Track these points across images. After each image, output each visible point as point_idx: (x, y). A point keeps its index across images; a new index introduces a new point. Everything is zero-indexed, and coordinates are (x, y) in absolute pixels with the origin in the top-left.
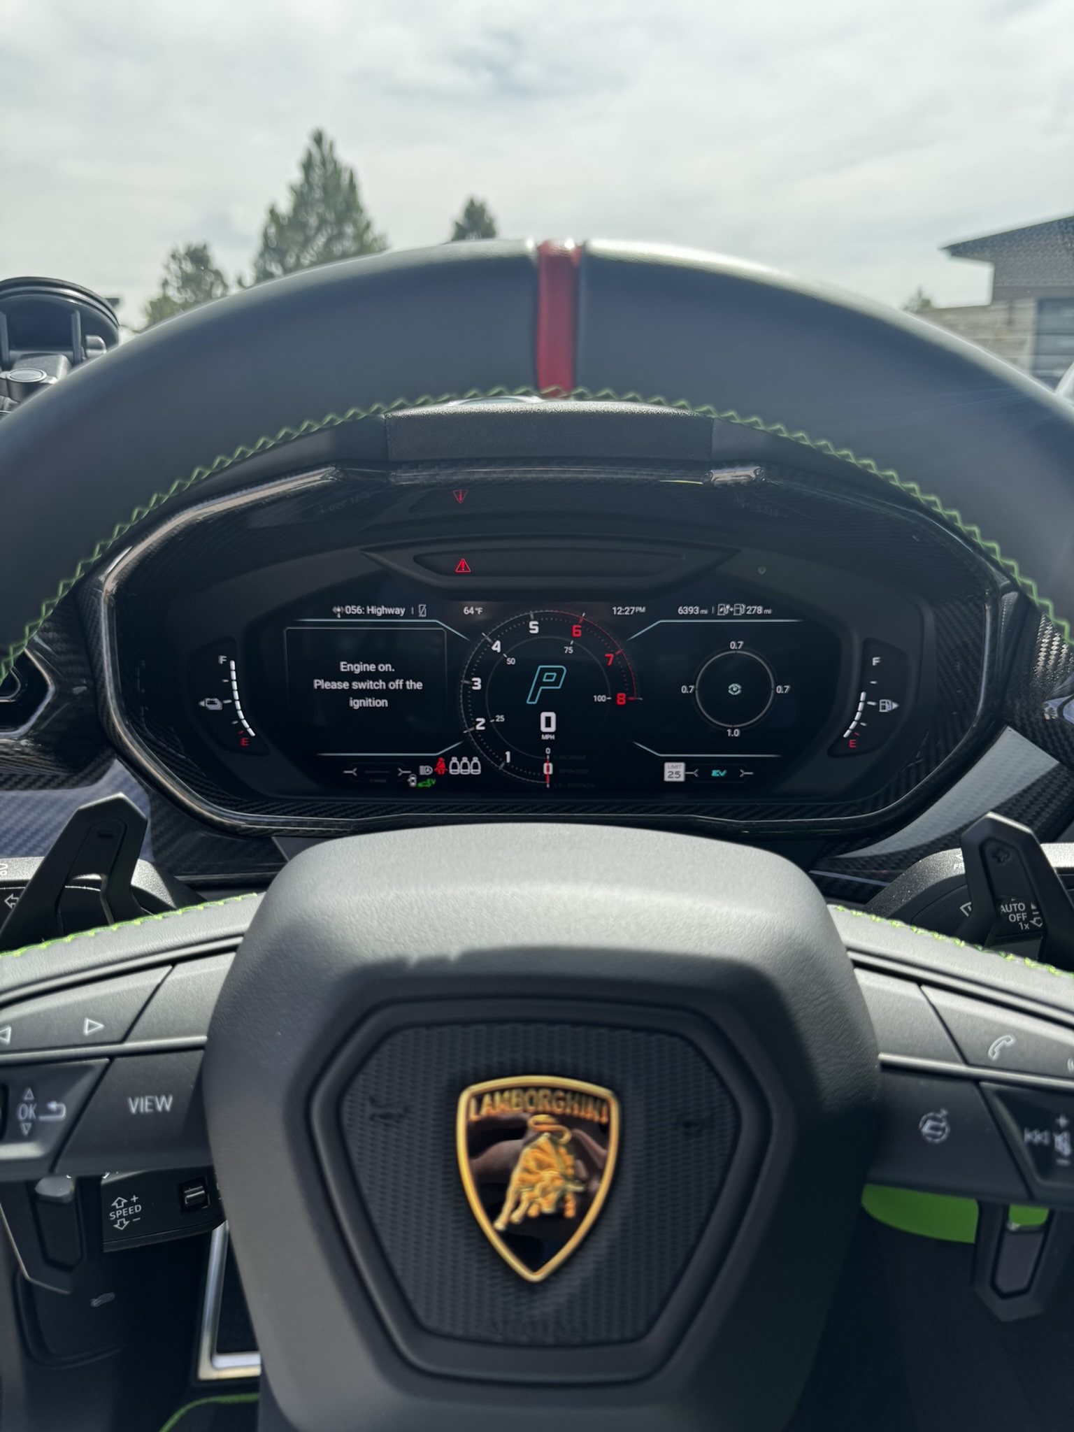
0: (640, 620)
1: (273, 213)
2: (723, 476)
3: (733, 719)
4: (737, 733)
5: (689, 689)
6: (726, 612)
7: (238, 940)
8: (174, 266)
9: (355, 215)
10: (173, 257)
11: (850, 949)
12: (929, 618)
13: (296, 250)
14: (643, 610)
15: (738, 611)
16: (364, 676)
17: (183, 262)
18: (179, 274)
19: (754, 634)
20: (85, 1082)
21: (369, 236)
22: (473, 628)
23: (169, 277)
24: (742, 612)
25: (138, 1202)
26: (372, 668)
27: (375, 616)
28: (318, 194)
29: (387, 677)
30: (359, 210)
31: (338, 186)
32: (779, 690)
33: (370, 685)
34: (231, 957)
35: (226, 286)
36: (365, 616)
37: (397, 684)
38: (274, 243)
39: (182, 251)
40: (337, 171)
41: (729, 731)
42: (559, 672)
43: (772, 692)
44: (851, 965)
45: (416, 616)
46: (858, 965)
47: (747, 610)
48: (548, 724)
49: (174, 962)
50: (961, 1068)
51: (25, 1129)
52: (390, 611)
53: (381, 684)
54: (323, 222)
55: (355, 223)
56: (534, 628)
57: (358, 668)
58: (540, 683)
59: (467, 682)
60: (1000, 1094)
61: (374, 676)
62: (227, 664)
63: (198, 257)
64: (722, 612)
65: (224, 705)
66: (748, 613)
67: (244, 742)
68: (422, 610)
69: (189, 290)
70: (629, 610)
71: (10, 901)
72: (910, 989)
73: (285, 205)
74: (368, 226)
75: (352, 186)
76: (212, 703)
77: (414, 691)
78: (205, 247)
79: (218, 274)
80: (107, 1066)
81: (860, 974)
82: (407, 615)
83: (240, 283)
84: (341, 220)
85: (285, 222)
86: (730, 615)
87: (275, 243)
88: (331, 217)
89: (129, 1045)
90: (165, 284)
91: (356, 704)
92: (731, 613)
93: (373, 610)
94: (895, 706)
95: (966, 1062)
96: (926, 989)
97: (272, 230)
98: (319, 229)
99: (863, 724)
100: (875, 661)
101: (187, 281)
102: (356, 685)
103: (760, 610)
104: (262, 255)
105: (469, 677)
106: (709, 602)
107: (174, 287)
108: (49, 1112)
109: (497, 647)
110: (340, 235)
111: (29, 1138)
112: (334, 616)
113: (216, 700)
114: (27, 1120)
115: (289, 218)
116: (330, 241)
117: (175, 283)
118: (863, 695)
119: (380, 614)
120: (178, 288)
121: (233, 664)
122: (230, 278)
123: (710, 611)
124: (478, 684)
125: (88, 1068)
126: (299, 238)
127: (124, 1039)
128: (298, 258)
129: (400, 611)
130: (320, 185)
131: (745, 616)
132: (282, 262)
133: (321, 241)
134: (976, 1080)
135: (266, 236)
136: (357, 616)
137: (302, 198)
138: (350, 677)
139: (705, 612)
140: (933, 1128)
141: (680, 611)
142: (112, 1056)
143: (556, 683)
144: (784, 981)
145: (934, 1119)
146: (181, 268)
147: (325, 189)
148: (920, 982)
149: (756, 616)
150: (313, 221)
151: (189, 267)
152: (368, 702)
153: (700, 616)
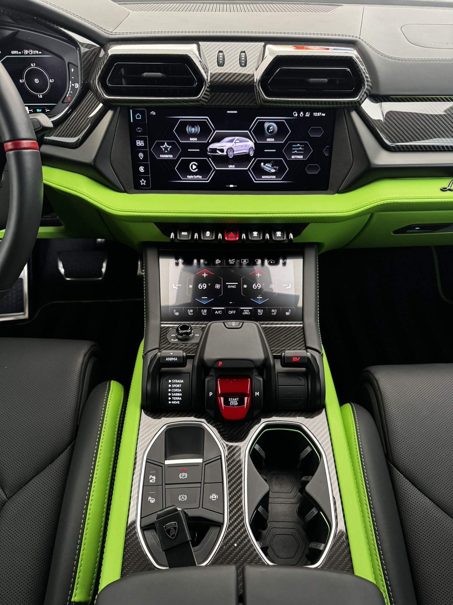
4: (41, 97)
5: (22, 81)
6: (27, 53)
15: (31, 53)
32: (51, 81)
41: (39, 96)
43: (49, 82)
47: (33, 52)
64: (26, 53)
66: (34, 53)
86: (28, 54)
92: (28, 53)
100: (73, 70)
103: (37, 52)
106: (21, 49)
118: (70, 82)
123: (22, 52)
131: (33, 54)
139: (20, 53)
141: (12, 52)
149: (36, 54)
153: (19, 55)
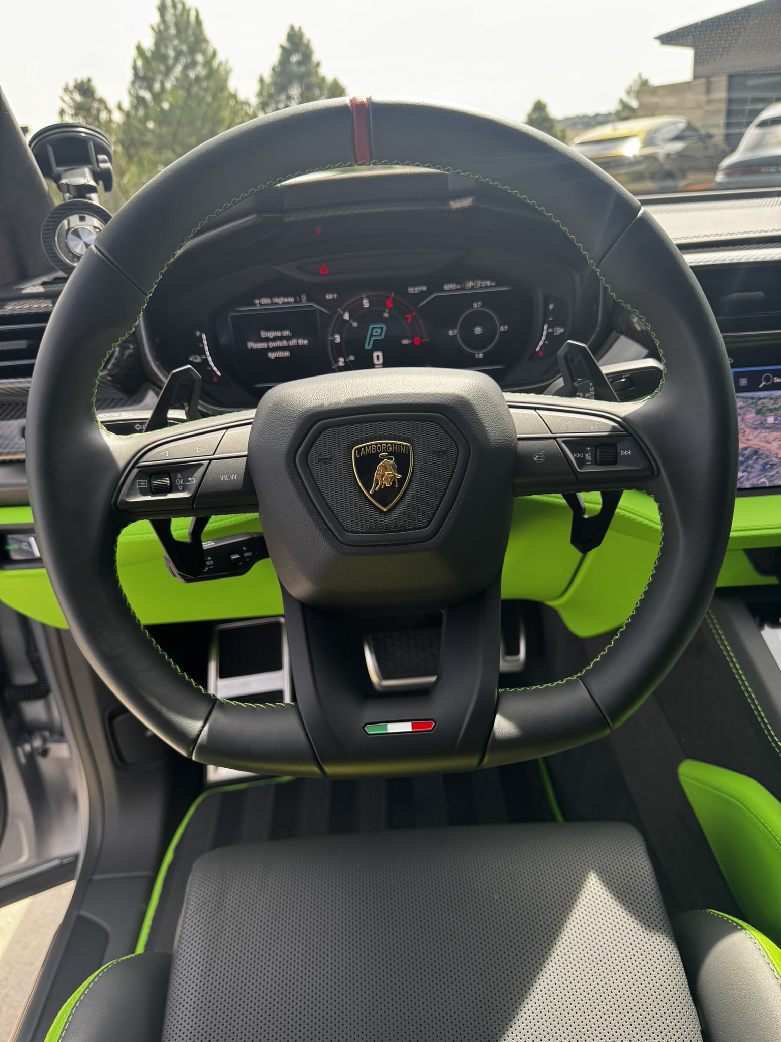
0: (423, 295)
1: (139, 49)
2: (455, 205)
3: (478, 347)
4: (481, 356)
5: (454, 333)
6: (470, 287)
7: (252, 420)
8: (67, 98)
9: (204, 46)
10: (66, 89)
11: (508, 402)
12: (577, 278)
13: (159, 78)
14: (424, 288)
15: (477, 285)
16: (275, 339)
17: (74, 93)
18: (72, 104)
19: (486, 297)
20: (202, 469)
21: (215, 64)
22: (332, 306)
23: (65, 107)
24: (479, 285)
25: (211, 560)
26: (278, 334)
27: (277, 304)
28: (173, 31)
29: (288, 338)
30: (206, 41)
31: (188, 22)
32: (502, 329)
33: (279, 344)
34: (250, 426)
35: (109, 112)
36: (273, 304)
37: (293, 342)
38: (141, 73)
39: (71, 85)
40: (185, 11)
41: (477, 354)
42: (382, 328)
43: (498, 331)
44: (508, 407)
45: (300, 301)
46: (511, 407)
47: (481, 284)
48: (378, 358)
49: (227, 428)
50: (550, 435)
51: (180, 488)
52: (286, 300)
53: (285, 343)
54: (179, 54)
55: (204, 53)
56: (366, 303)
57: (271, 335)
58: (372, 336)
59: (332, 339)
60: (564, 441)
61: (281, 338)
62: (201, 336)
63: (85, 89)
64: (468, 286)
65: (202, 359)
66: (483, 286)
67: (215, 379)
68: (304, 297)
69: (80, 117)
70: (417, 289)
71: (138, 427)
72: (532, 412)
73: (148, 44)
74: (214, 54)
75: (198, 22)
76: (195, 358)
77: (303, 346)
78: (89, 80)
79: (101, 101)
80: (209, 463)
81: (512, 410)
82: (296, 301)
83: (120, 107)
84: (192, 51)
85: (149, 54)
86: (473, 288)
87: (143, 72)
88: (184, 48)
89: (216, 456)
90: (62, 112)
91: (272, 355)
93: (276, 300)
94: (562, 330)
95: (552, 433)
96: (539, 411)
97: (140, 63)
98: (177, 59)
99: (546, 343)
100: (551, 307)
101: (79, 109)
102: (272, 345)
103: (488, 283)
104: (133, 83)
105: (332, 335)
106: (460, 281)
107: (69, 114)
108: (189, 481)
109: (346, 316)
110: (194, 64)
111: (183, 491)
112: (255, 305)
113: (198, 357)
114: (180, 485)
115: (152, 52)
116: (186, 67)
117: (70, 111)
118: (545, 327)
119: (281, 303)
120: (72, 115)
121: (204, 336)
122: (112, 105)
123: (461, 286)
124: (338, 339)
125: (202, 464)
126: (162, 68)
127: (213, 455)
128: (162, 83)
129: (291, 300)
130: (173, 23)
131: (481, 288)
132: (150, 88)
133: (178, 69)
134: (555, 438)
135: (135, 68)
136: (268, 304)
137: (161, 37)
138: (267, 340)
139: (459, 287)
140: (538, 458)
141: (446, 287)
142: (210, 460)
143: (381, 335)
144: (474, 401)
145: (538, 455)
146: (72, 98)
147: (177, 25)
148: (535, 409)
149: (486, 287)
150: (171, 53)
151: (78, 97)
152: (280, 354)
153: (457, 290)
